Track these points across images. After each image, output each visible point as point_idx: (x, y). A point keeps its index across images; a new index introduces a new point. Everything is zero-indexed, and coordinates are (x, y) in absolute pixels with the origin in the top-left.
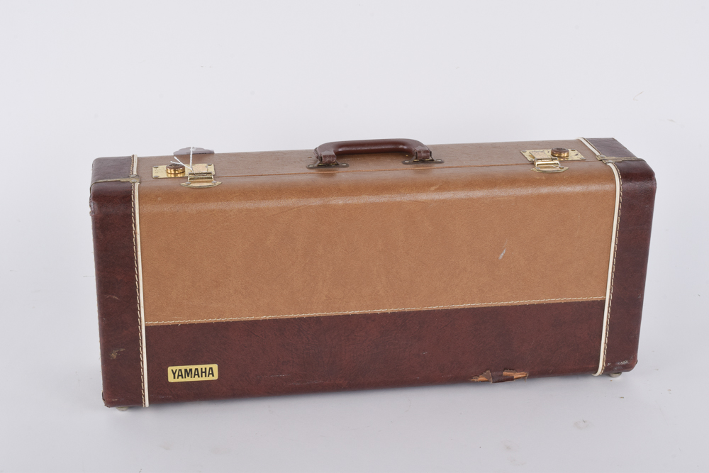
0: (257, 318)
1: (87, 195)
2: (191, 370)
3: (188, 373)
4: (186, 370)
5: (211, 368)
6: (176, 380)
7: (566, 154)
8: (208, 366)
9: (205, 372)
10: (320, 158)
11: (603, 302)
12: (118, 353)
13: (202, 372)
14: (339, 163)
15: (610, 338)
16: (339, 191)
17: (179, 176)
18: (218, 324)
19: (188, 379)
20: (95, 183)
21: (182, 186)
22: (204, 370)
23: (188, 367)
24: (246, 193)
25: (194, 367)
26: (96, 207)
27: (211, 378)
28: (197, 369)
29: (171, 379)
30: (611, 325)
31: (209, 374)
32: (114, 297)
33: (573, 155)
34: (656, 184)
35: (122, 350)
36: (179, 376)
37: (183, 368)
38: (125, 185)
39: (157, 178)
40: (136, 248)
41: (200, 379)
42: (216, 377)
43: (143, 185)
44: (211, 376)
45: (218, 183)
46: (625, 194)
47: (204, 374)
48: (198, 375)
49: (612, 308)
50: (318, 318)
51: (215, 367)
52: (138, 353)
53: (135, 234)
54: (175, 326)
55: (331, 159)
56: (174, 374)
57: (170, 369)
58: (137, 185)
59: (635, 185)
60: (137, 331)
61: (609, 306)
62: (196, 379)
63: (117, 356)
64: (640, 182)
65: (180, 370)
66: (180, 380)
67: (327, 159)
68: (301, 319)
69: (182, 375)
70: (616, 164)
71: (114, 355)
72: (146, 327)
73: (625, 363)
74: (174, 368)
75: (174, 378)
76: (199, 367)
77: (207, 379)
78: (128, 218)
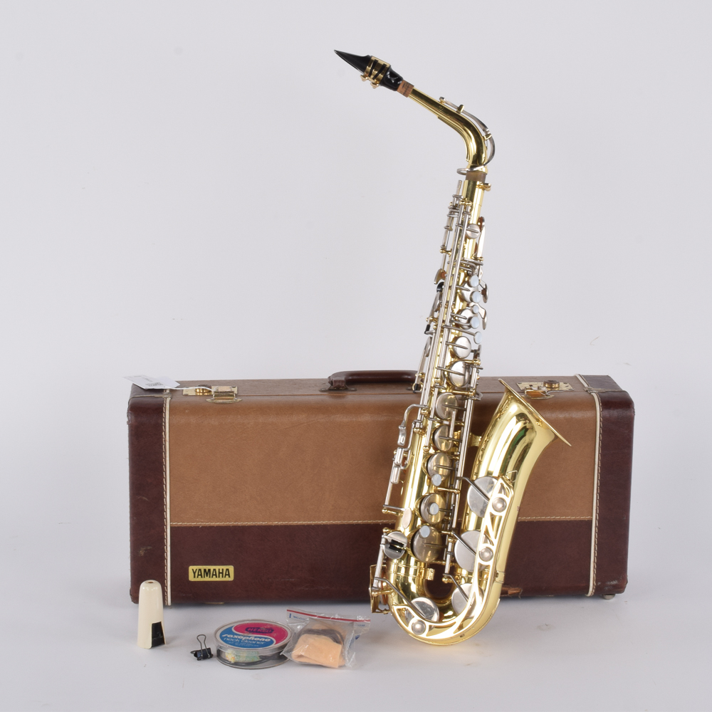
0: (270, 523)
1: (126, 407)
2: (209, 570)
3: (207, 573)
4: (205, 570)
5: (227, 570)
6: (196, 579)
7: (557, 386)
8: (225, 567)
9: (222, 573)
10: (331, 383)
11: (590, 522)
12: (146, 550)
13: (219, 573)
14: (348, 387)
15: (599, 557)
16: (345, 410)
17: (206, 394)
18: (235, 528)
19: (207, 579)
20: (132, 398)
21: (207, 402)
22: (221, 571)
23: (207, 567)
24: (263, 409)
25: (212, 568)
26: (133, 417)
27: (227, 579)
28: (215, 570)
29: (191, 578)
30: (599, 544)
31: (226, 575)
32: (144, 498)
33: (563, 387)
34: (634, 412)
35: (149, 548)
36: (198, 575)
37: (202, 567)
38: (159, 399)
39: (187, 395)
40: (165, 454)
41: (217, 579)
42: (232, 578)
43: (173, 400)
44: (227, 576)
45: (239, 400)
46: (605, 421)
47: (221, 575)
48: (216, 575)
49: (600, 528)
50: (325, 526)
51: (231, 568)
52: (163, 551)
53: (165, 441)
54: (196, 528)
55: (340, 384)
56: (194, 573)
57: (191, 568)
58: (168, 400)
59: (615, 413)
60: (163, 531)
61: (596, 526)
62: (214, 579)
63: (145, 554)
64: (619, 410)
65: (200, 570)
66: (200, 579)
67: (337, 384)
68: (309, 526)
69: (201, 575)
70: (599, 394)
71: (142, 553)
72: (171, 528)
73: (615, 582)
74: (195, 568)
75: (195, 577)
76: (217, 568)
77: (224, 579)
78: (159, 428)
